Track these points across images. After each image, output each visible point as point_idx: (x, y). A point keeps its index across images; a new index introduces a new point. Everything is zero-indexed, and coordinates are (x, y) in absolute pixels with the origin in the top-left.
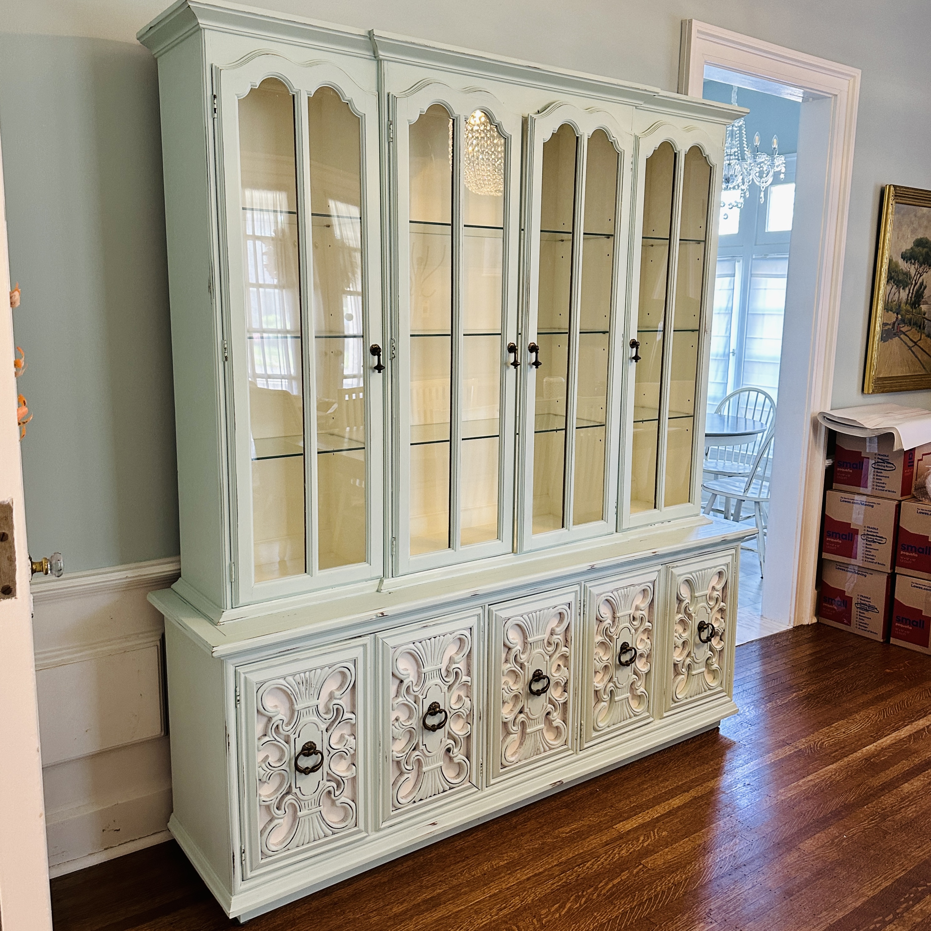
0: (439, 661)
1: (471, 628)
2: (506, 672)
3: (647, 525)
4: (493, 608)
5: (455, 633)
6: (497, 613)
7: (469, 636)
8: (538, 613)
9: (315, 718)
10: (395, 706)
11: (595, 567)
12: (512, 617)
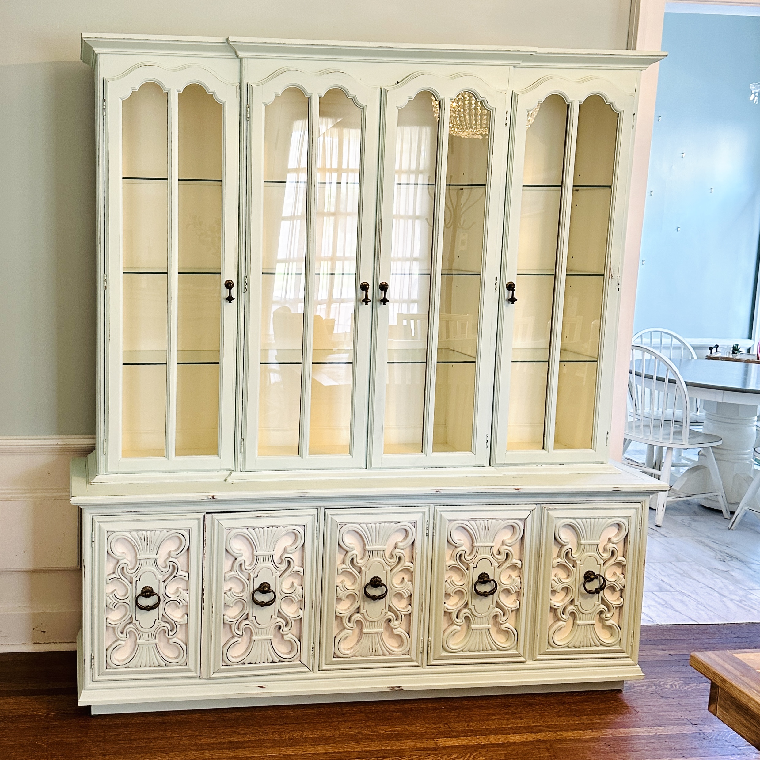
0: (272, 548)
1: (305, 526)
2: (340, 571)
4: (329, 512)
5: (288, 528)
6: (333, 517)
7: (302, 532)
8: (378, 525)
9: (154, 569)
10: (227, 578)
11: (441, 492)
12: (349, 523)
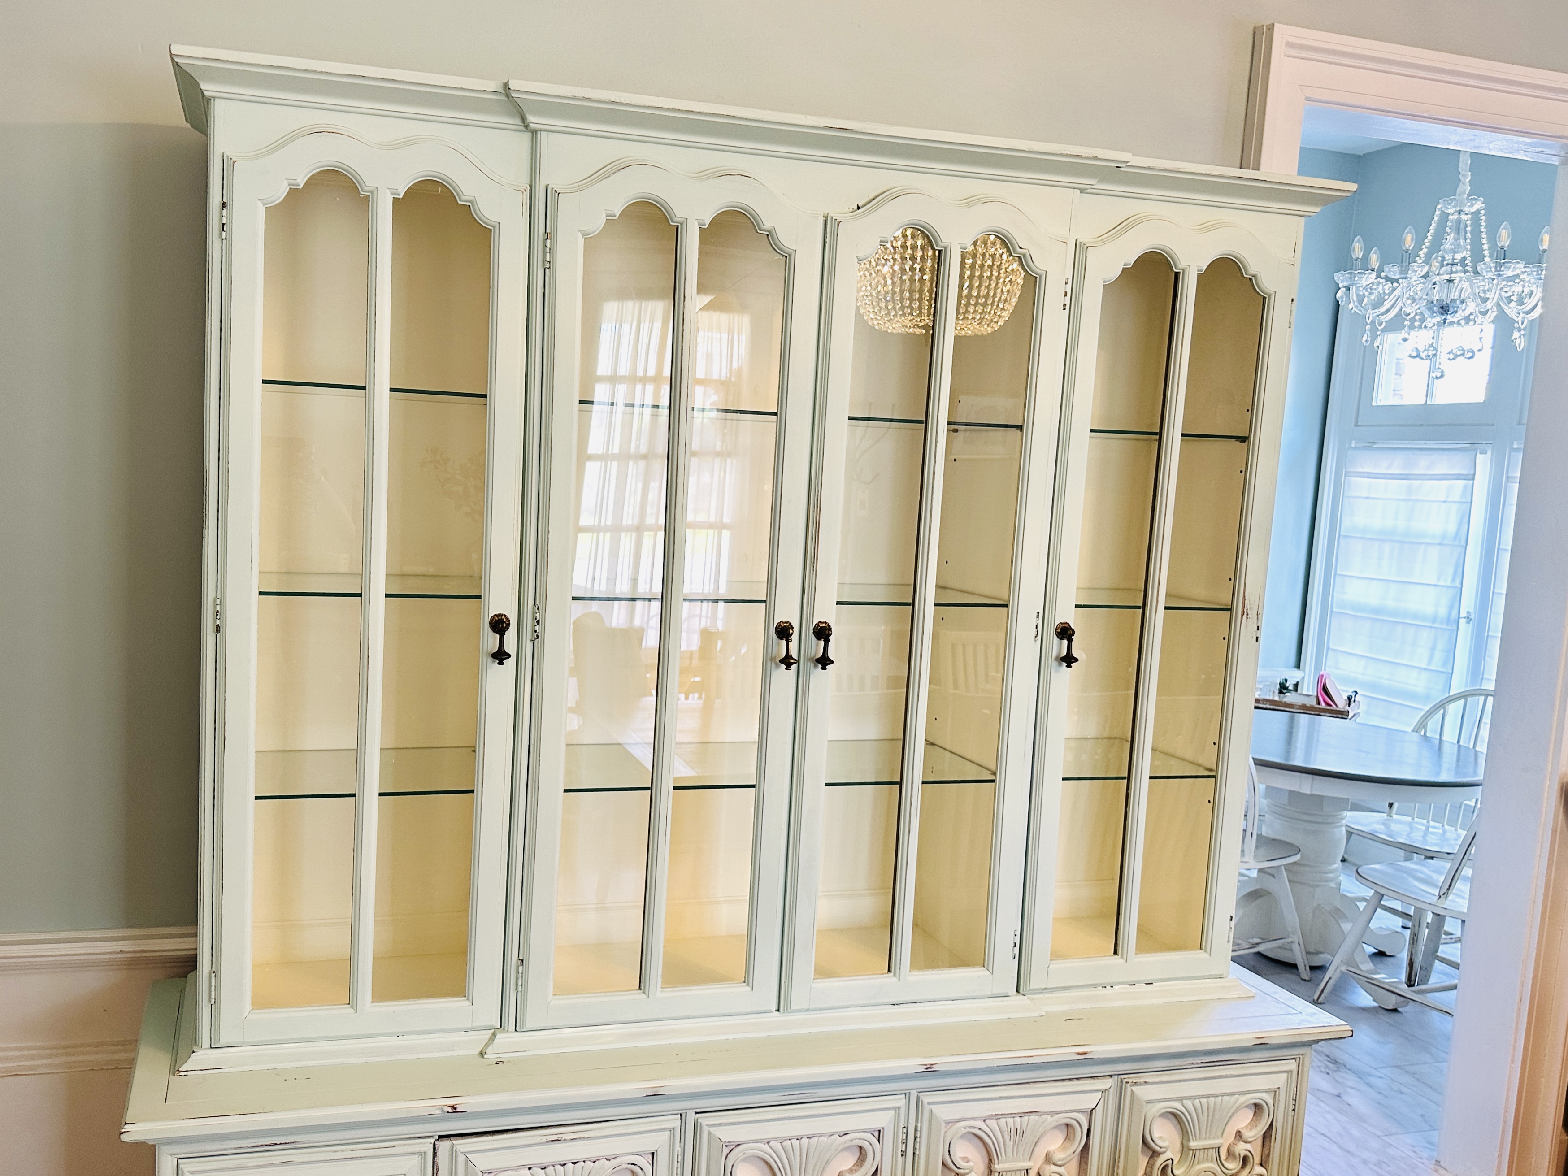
1: (653, 1154)
3: (1095, 986)
4: (704, 1119)
5: (618, 1161)
6: (712, 1130)
8: (805, 1141)
11: (935, 1068)
12: (745, 1143)
